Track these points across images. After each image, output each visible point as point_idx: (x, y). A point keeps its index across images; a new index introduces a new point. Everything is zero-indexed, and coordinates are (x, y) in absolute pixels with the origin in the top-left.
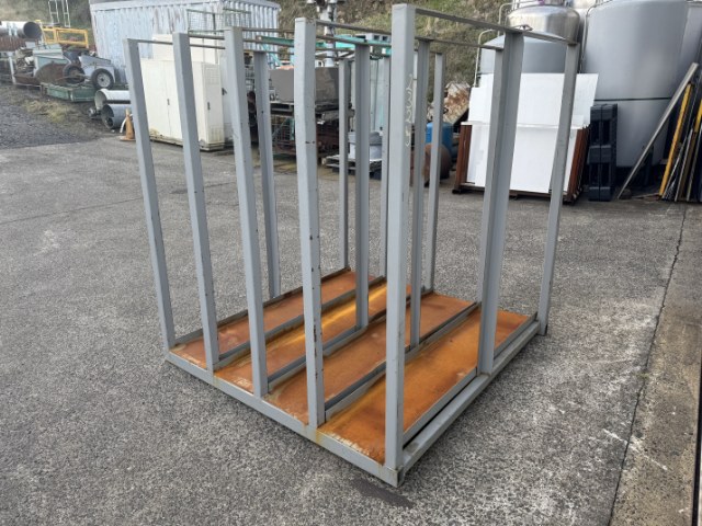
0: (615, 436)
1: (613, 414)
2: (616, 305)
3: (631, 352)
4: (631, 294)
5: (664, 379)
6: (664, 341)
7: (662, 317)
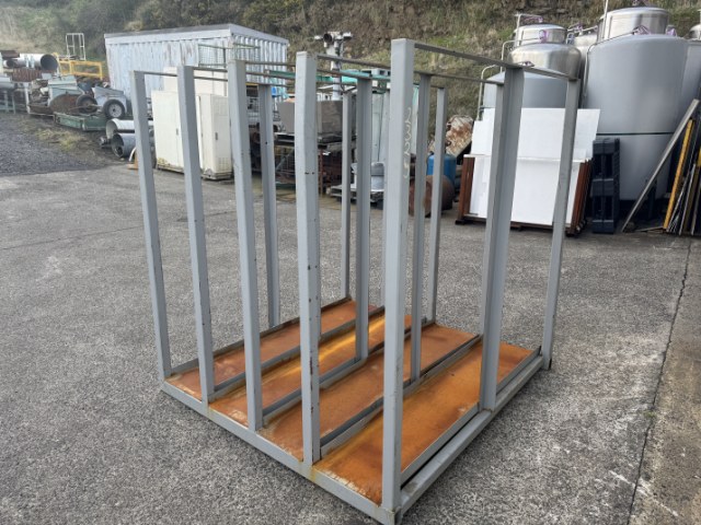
0: (622, 478)
1: (620, 455)
2: (622, 339)
3: (638, 389)
4: (637, 329)
5: (672, 417)
6: (671, 378)
7: (669, 353)
